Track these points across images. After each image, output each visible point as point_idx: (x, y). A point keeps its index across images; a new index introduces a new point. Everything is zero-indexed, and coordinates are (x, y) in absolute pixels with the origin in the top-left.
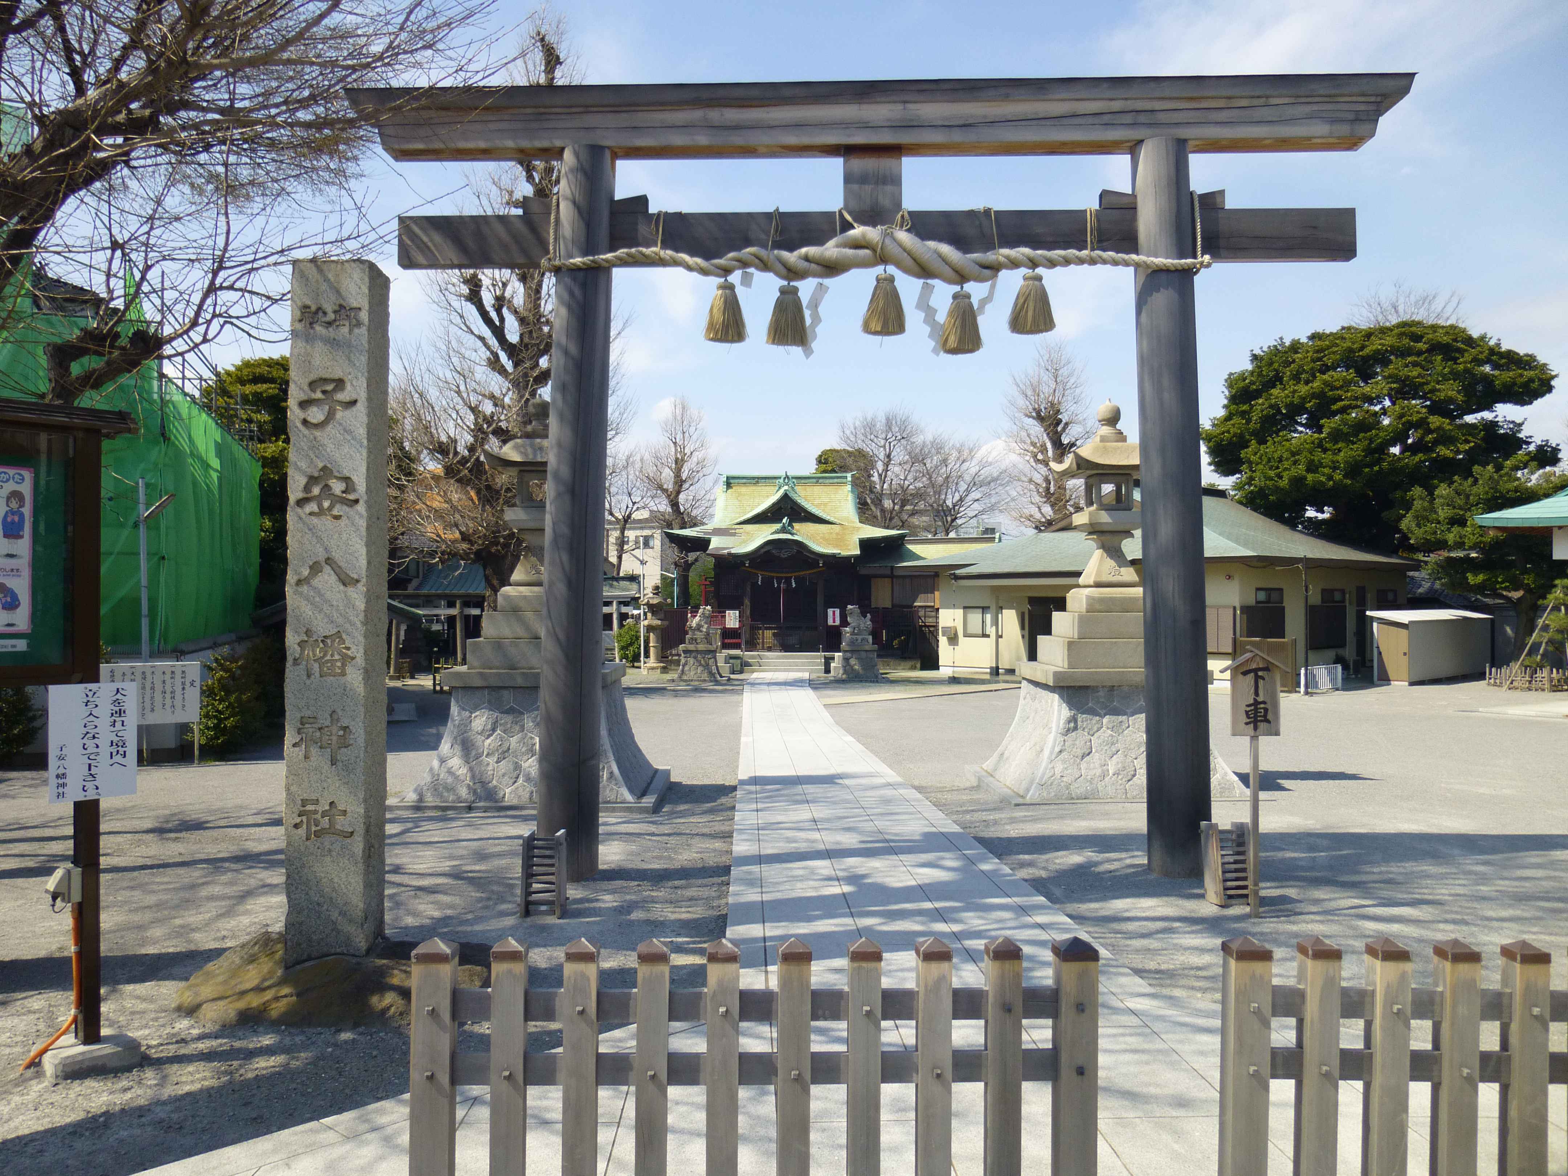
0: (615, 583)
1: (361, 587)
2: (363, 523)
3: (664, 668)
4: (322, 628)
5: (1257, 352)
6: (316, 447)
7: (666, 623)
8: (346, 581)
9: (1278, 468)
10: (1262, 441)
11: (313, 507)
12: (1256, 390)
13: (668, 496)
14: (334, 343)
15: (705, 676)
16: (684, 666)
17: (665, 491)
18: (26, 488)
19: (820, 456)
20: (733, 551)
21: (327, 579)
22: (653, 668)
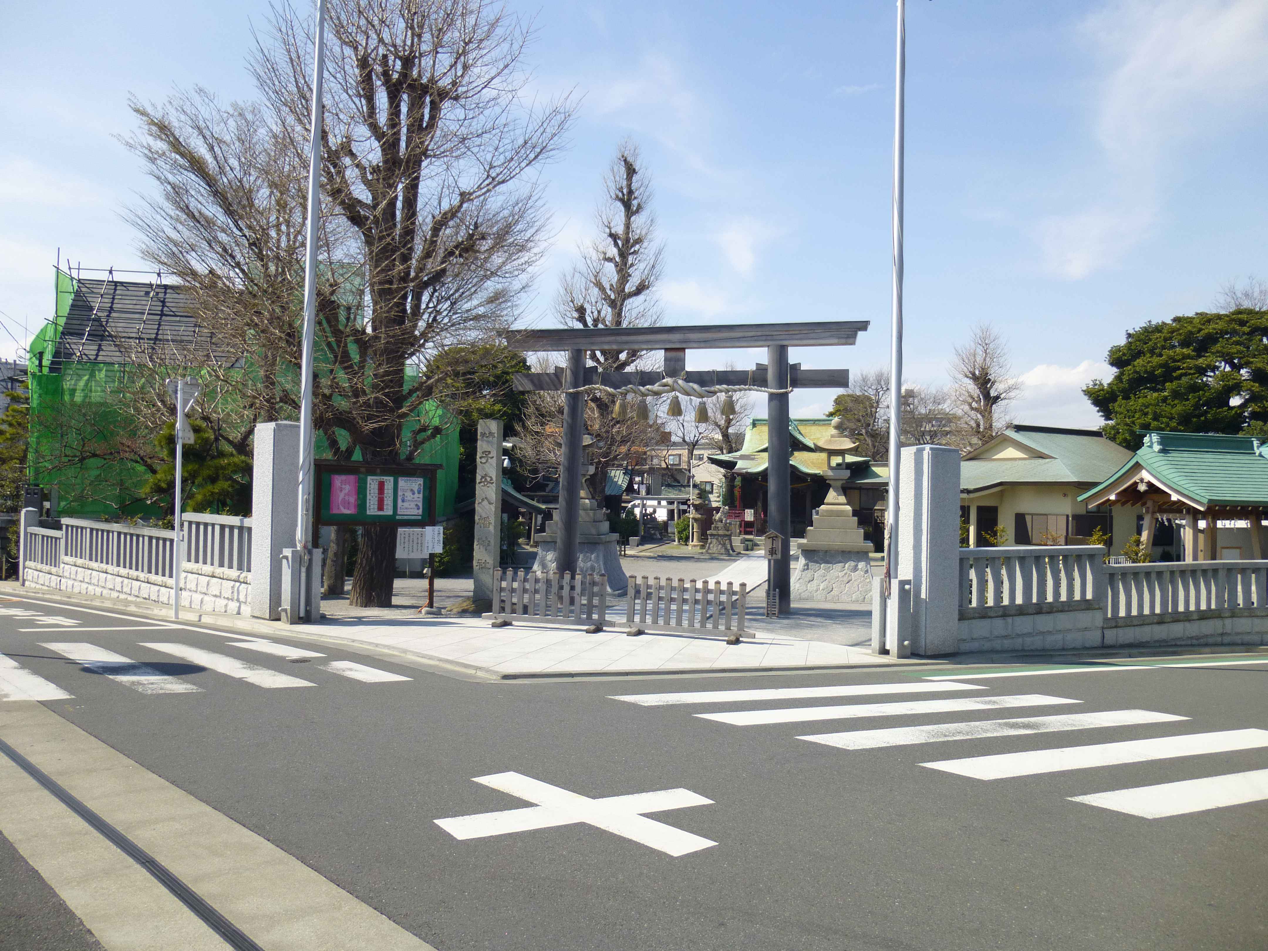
0: (683, 489)
1: (494, 505)
2: (494, 489)
3: (703, 546)
4: (484, 515)
5: (1131, 331)
6: (483, 469)
7: (704, 517)
8: (490, 503)
9: (1134, 417)
10: (1126, 398)
11: (482, 484)
12: (1128, 360)
13: (721, 429)
14: (488, 442)
15: (723, 551)
16: (710, 544)
17: (719, 426)
18: (422, 483)
19: (836, 399)
20: (749, 471)
21: (485, 503)
22: (695, 546)
